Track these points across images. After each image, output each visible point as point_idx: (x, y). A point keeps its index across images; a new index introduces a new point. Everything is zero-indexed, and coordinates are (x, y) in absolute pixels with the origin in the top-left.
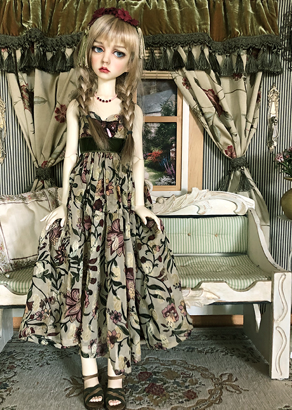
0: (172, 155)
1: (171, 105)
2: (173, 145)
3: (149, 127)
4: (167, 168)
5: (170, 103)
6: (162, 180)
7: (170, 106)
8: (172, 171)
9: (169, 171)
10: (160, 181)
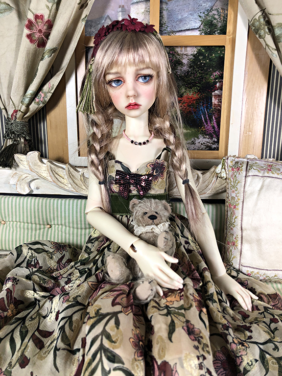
0: (215, 101)
1: (216, 17)
2: (218, 85)
3: (178, 54)
4: (206, 121)
5: (215, 12)
6: (197, 141)
7: (215, 19)
8: (214, 127)
9: (208, 127)
10: (193, 143)
